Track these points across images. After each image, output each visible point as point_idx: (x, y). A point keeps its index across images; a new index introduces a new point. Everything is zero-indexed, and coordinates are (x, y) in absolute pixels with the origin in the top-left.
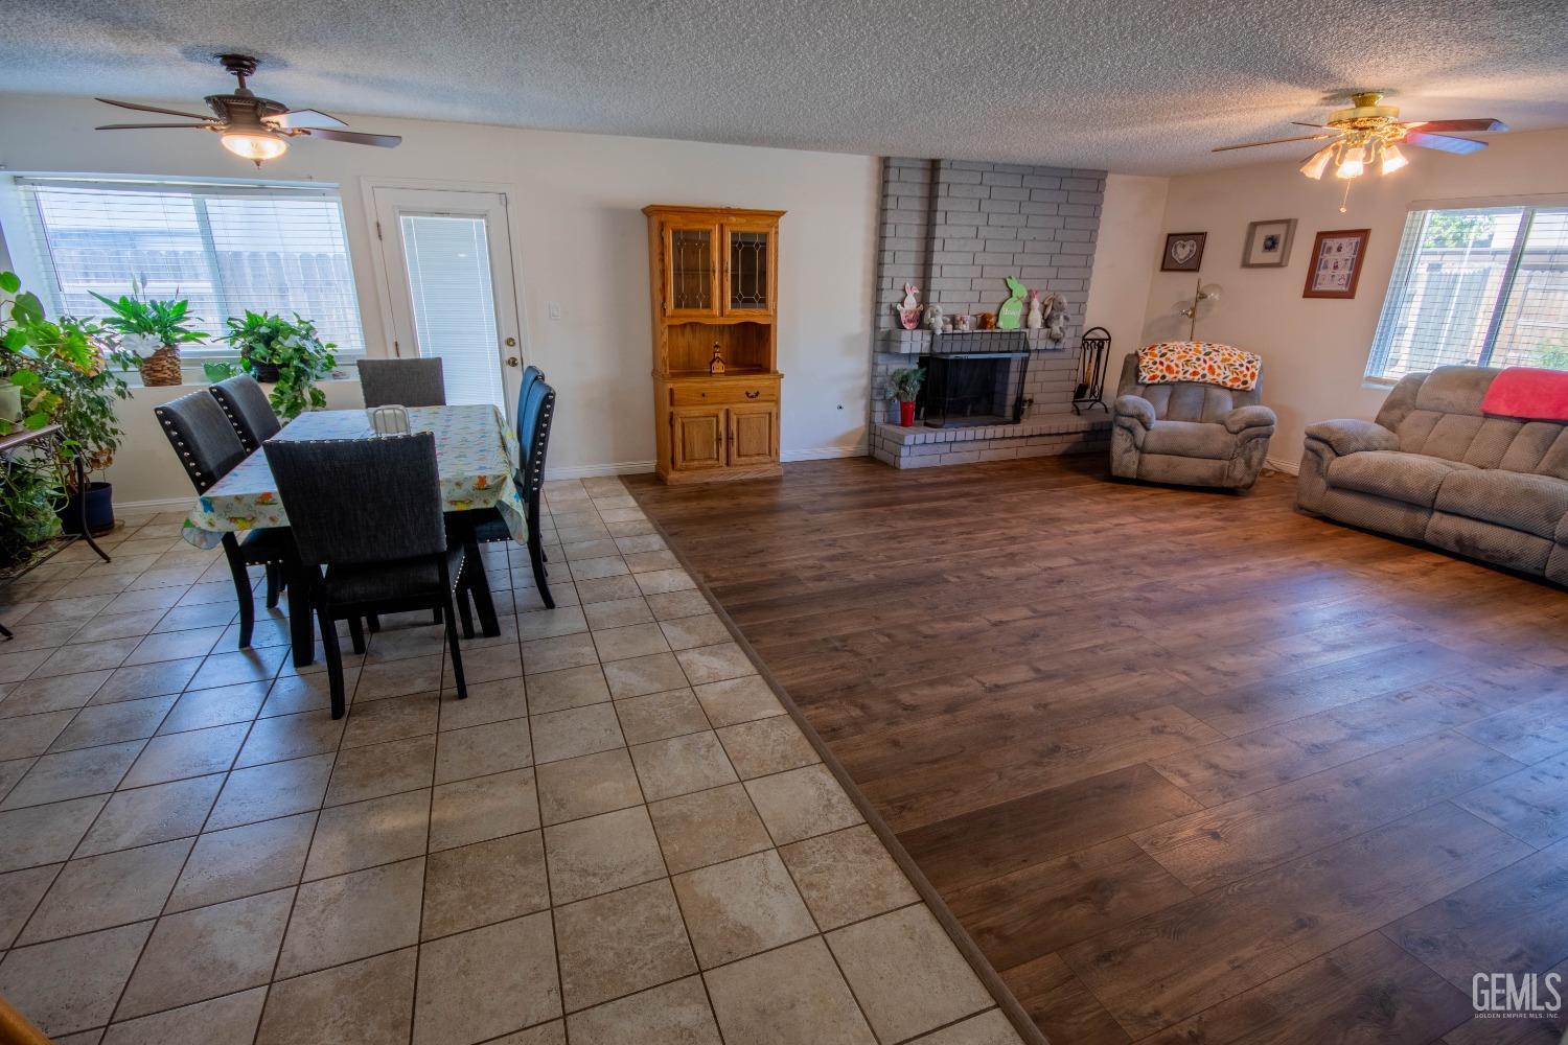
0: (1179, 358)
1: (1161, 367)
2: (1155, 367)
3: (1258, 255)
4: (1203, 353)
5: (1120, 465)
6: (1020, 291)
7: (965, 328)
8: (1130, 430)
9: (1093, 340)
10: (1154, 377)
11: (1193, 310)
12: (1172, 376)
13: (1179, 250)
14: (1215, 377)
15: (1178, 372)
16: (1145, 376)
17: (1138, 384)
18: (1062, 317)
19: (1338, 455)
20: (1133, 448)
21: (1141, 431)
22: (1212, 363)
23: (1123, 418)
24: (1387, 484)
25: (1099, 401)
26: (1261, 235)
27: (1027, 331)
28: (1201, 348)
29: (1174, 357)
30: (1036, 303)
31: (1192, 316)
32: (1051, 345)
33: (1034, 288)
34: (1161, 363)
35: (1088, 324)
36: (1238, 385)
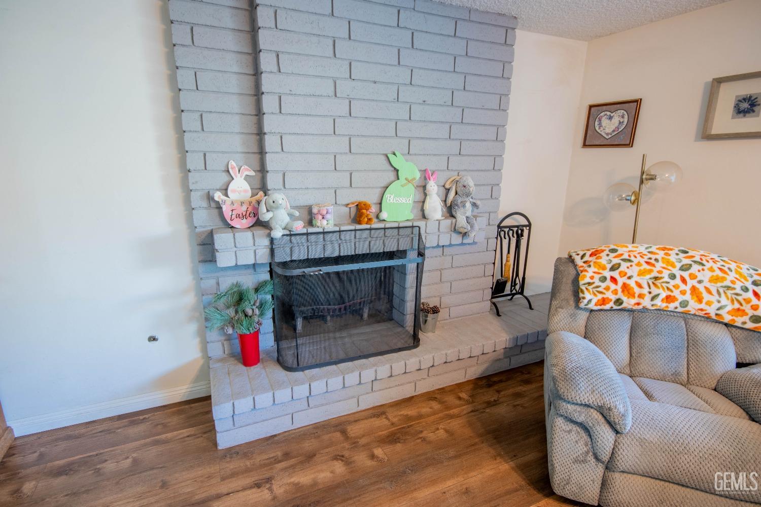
0: (641, 274)
1: (613, 286)
2: (603, 285)
3: (725, 123)
4: (678, 265)
5: (566, 477)
6: (410, 170)
7: (326, 224)
8: (585, 427)
9: (510, 228)
10: (604, 301)
11: (637, 195)
12: (633, 301)
13: (605, 122)
14: (703, 306)
15: (641, 296)
16: (590, 298)
17: (578, 308)
18: (468, 205)
20: (590, 458)
21: (606, 435)
22: (694, 282)
23: (570, 407)
25: (522, 293)
26: (730, 94)
27: (421, 224)
28: (673, 258)
29: (634, 271)
30: (433, 187)
31: (636, 202)
32: (457, 239)
33: (430, 168)
34: (613, 280)
35: (506, 206)
36: (742, 321)
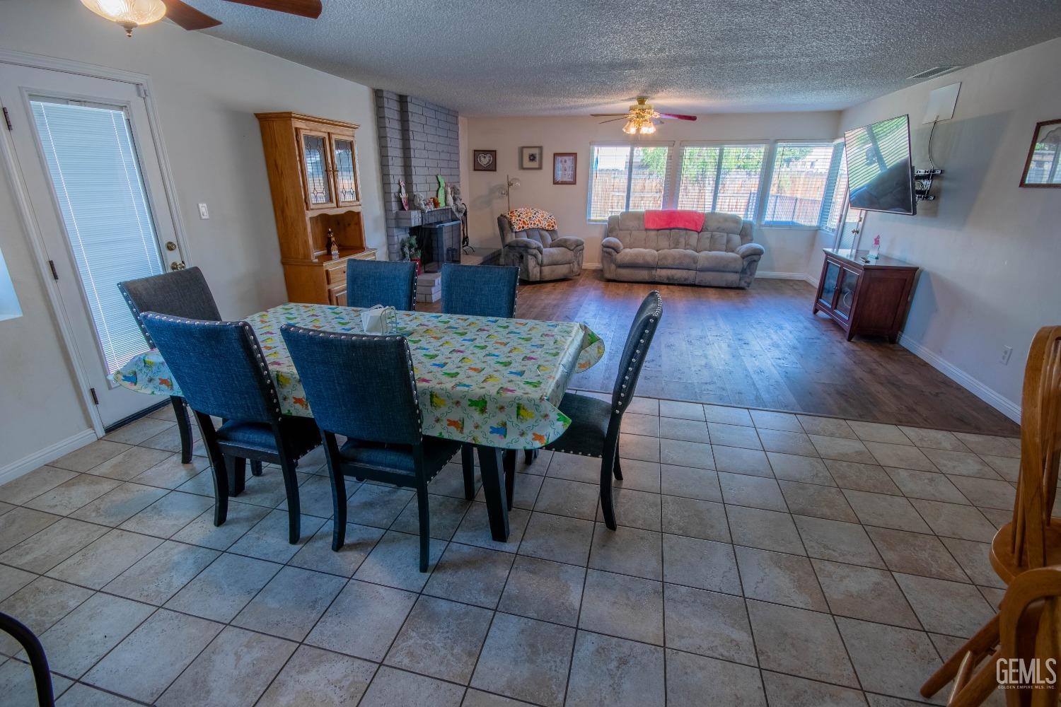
0: (526, 217)
1: (520, 223)
2: (518, 222)
3: (527, 163)
4: (533, 213)
5: (533, 275)
6: (442, 183)
8: (535, 256)
10: (520, 228)
11: (508, 191)
12: (526, 226)
13: (482, 159)
14: (542, 225)
15: (528, 224)
16: (516, 228)
17: (512, 232)
19: (618, 253)
20: (537, 265)
21: (540, 256)
22: (538, 218)
23: (531, 250)
24: (641, 261)
26: (527, 153)
29: (524, 217)
30: (449, 190)
31: (508, 195)
33: (447, 181)
34: (520, 220)
36: (550, 228)
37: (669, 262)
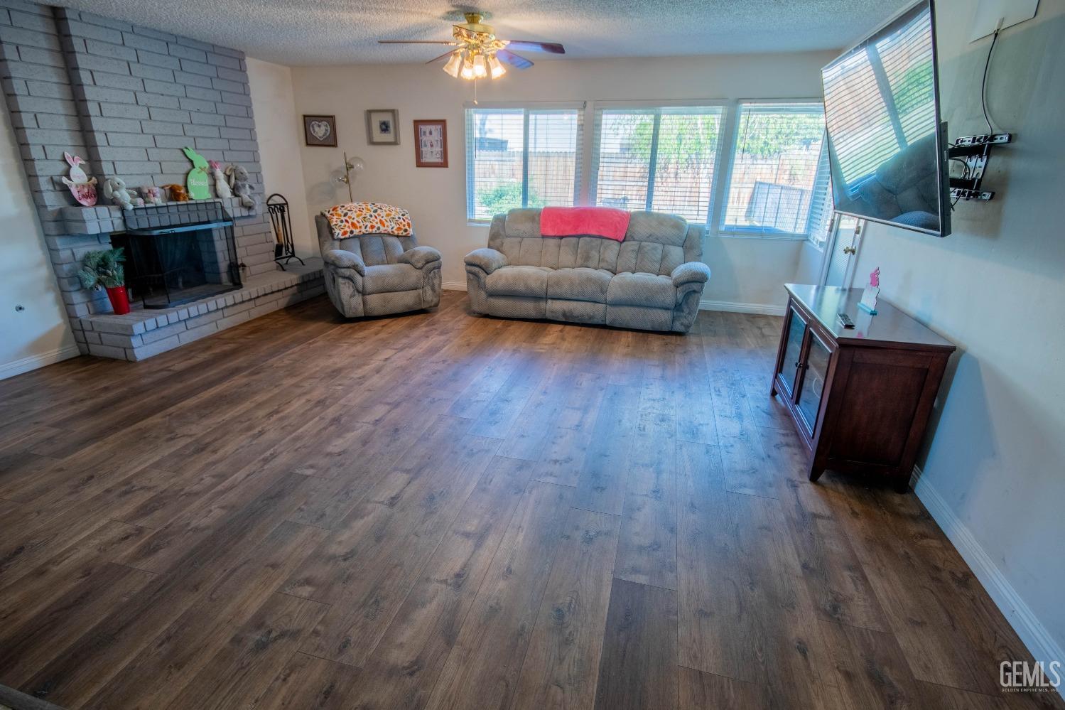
0: (358, 216)
1: (347, 225)
2: (343, 224)
3: (378, 136)
4: (372, 210)
5: (350, 308)
6: (201, 161)
8: (350, 279)
9: (275, 205)
10: (345, 233)
11: (347, 177)
12: (358, 230)
13: (317, 129)
14: (386, 228)
15: (360, 227)
16: (338, 233)
17: (334, 239)
18: (247, 186)
19: (488, 274)
20: (356, 293)
22: (380, 218)
23: (343, 270)
24: (521, 288)
25: (293, 255)
26: (376, 120)
27: (217, 200)
28: (369, 207)
29: (354, 215)
30: (219, 174)
31: (347, 182)
32: (245, 213)
33: (214, 159)
34: (347, 221)
36: (401, 233)
37: (564, 290)
